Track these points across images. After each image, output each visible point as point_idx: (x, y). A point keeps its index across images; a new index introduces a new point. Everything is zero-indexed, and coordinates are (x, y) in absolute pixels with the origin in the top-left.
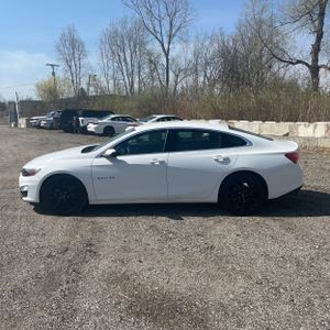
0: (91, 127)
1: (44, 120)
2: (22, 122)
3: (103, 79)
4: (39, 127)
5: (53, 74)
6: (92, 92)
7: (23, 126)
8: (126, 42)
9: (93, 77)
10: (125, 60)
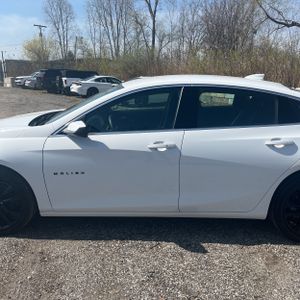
0: (74, 88)
1: (28, 79)
2: (7, 81)
3: (89, 42)
4: (23, 87)
5: (41, 35)
6: (79, 54)
7: (8, 85)
8: (113, 6)
9: (79, 40)
10: (112, 23)
